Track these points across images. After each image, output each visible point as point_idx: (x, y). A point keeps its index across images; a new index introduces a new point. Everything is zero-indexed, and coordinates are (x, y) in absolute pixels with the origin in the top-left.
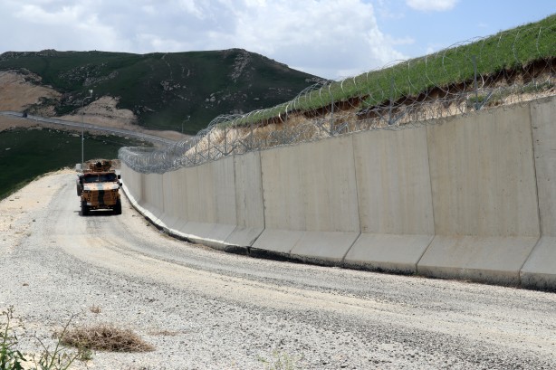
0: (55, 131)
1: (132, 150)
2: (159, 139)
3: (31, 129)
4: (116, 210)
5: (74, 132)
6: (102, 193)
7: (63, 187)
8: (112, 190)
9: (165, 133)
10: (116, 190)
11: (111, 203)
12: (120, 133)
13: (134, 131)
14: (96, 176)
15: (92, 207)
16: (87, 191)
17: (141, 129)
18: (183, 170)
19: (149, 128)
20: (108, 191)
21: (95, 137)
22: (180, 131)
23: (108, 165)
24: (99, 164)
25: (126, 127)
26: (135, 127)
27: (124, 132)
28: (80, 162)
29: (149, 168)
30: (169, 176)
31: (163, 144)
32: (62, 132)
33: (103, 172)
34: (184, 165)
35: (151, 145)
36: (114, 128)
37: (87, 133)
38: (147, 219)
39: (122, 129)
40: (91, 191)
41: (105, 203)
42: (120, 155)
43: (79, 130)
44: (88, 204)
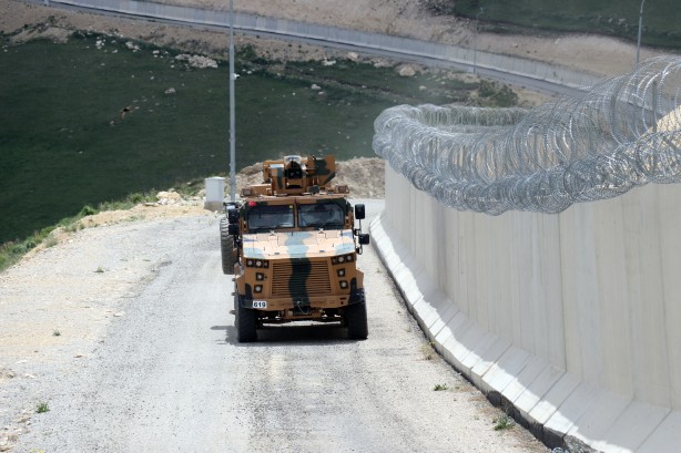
0: (122, 42)
1: (429, 118)
2: (540, 72)
3: (25, 36)
4: (349, 323)
5: (196, 47)
6: (301, 267)
7: (156, 273)
8: (335, 259)
9: (567, 45)
10: (350, 259)
11: (333, 301)
12: (380, 50)
13: (436, 39)
14: (282, 209)
15: (271, 315)
16: (251, 263)
17: (463, 30)
18: (647, 191)
19: (500, 27)
20: (322, 262)
21: (278, 70)
22: (625, 35)
23: (322, 172)
24: (293, 170)
25: (403, 25)
26: (439, 24)
27: (396, 48)
28: (221, 168)
29: (501, 190)
30: (589, 220)
31: (558, 92)
32: (147, 48)
33: (307, 197)
34: (652, 174)
35: (505, 98)
36: (358, 29)
37: (247, 52)
38: (496, 400)
39: (390, 33)
40: (265, 263)
41: (313, 300)
42: (383, 138)
43: (218, 42)
44: (259, 304)
